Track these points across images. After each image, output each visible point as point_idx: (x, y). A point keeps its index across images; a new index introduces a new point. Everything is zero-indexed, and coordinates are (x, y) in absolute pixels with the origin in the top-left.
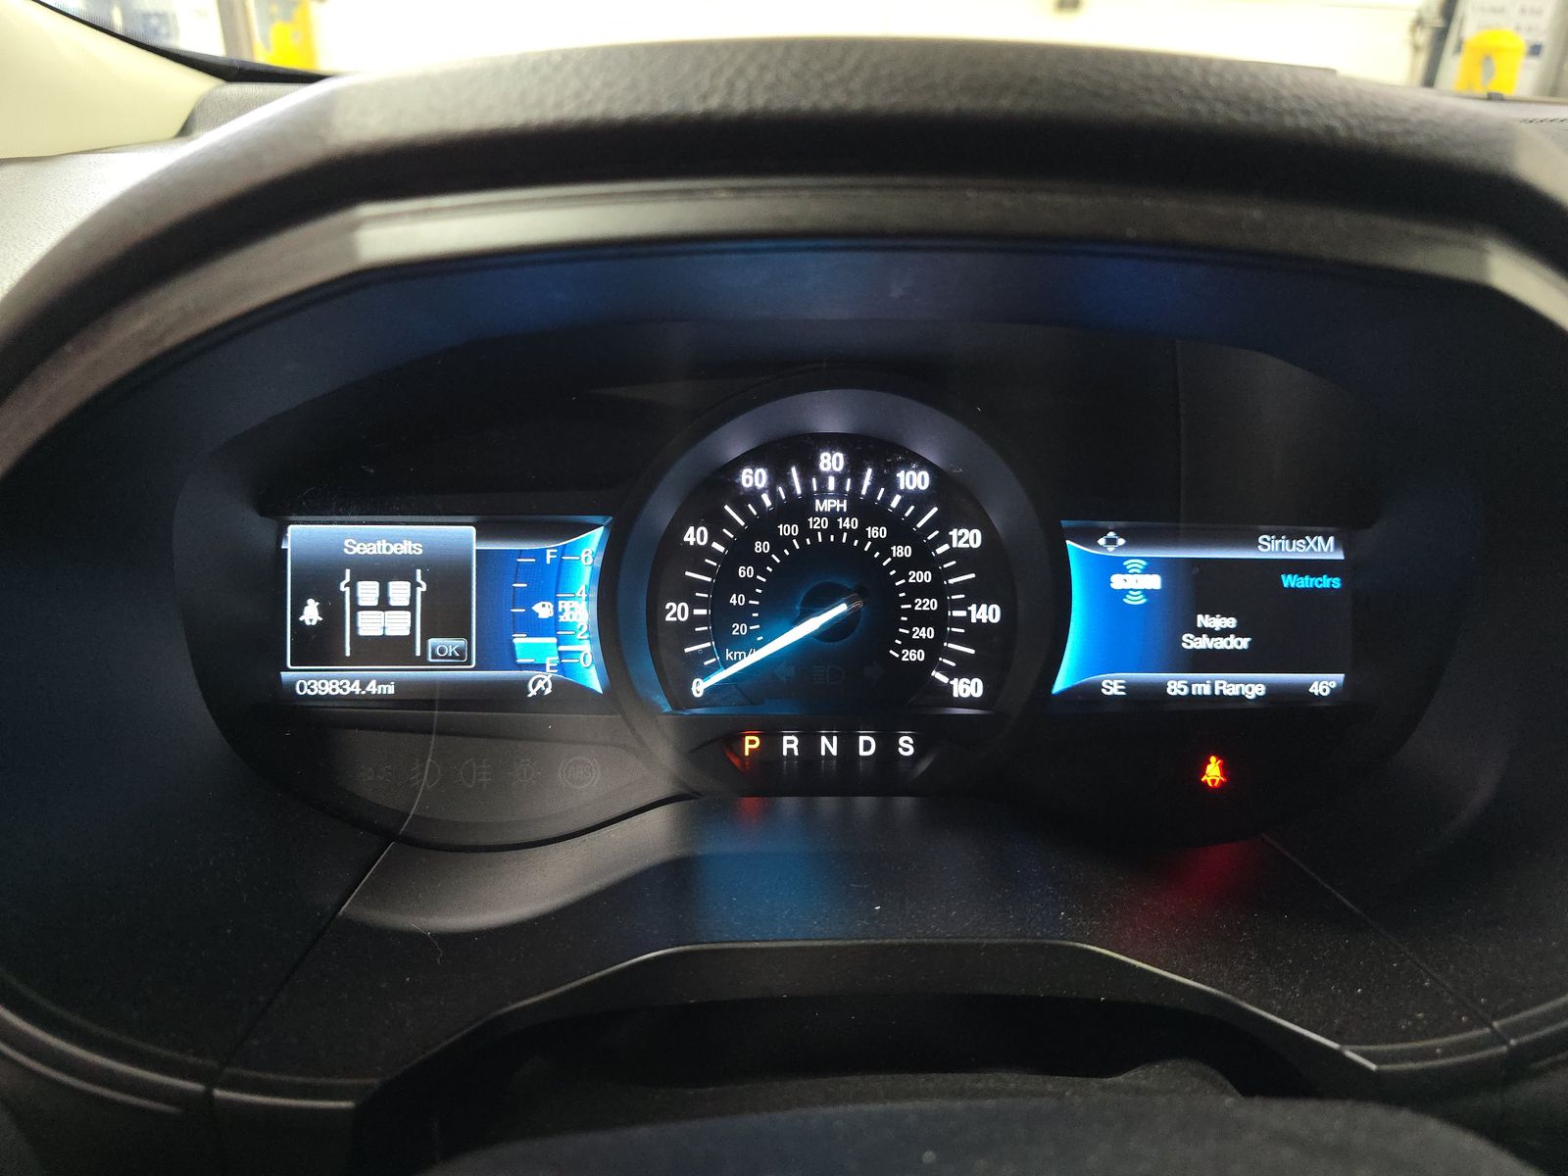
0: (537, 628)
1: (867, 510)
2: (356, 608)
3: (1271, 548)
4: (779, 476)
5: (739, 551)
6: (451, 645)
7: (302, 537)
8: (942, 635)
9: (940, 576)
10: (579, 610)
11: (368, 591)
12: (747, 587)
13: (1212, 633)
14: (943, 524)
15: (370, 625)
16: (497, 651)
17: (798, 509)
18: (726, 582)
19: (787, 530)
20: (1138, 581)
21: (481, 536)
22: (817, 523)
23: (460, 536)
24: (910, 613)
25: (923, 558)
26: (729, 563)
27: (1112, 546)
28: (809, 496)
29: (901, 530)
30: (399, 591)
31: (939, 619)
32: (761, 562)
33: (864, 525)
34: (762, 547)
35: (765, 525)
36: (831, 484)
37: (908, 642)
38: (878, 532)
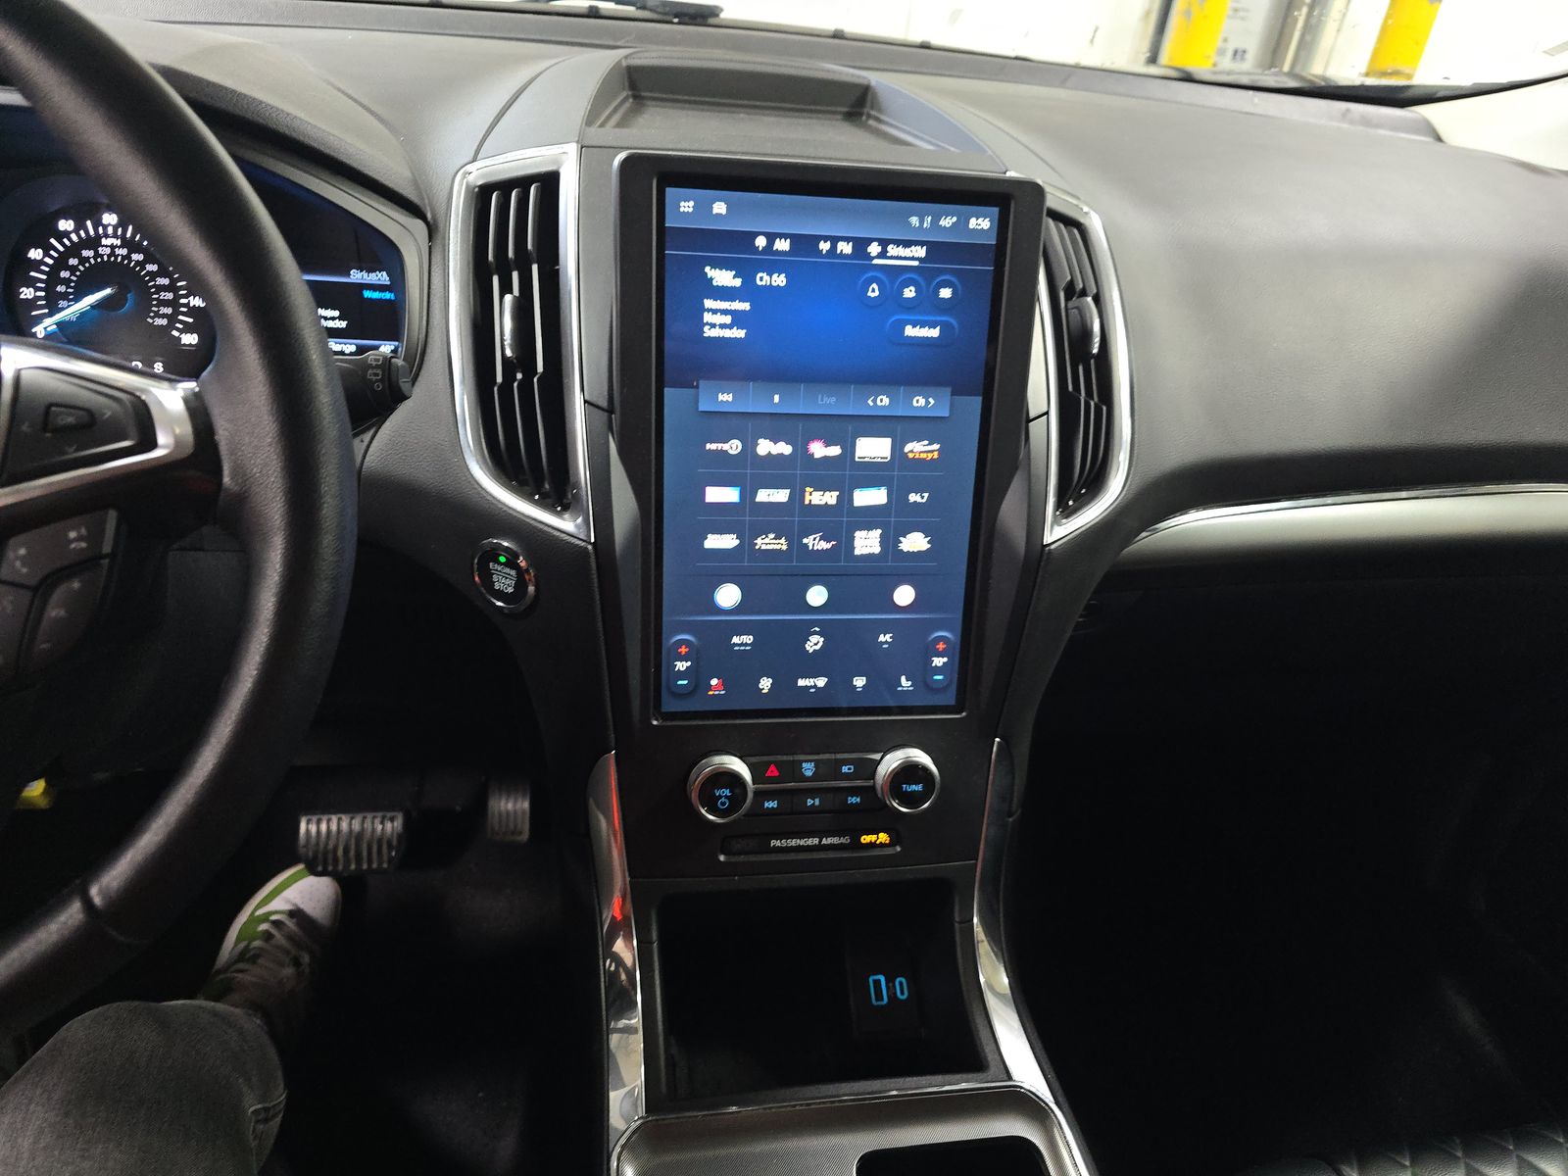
1: (131, 245)
3: (356, 276)
4: (80, 225)
5: (61, 263)
8: (176, 312)
9: (173, 281)
12: (66, 282)
13: (327, 319)
17: (94, 243)
18: (53, 278)
19: (87, 253)
22: (104, 251)
24: (157, 299)
25: (164, 272)
26: (55, 269)
28: (98, 236)
29: (151, 257)
31: (174, 303)
32: (73, 269)
33: (130, 253)
34: (73, 262)
35: (74, 250)
36: (110, 230)
37: (158, 315)
38: (137, 257)
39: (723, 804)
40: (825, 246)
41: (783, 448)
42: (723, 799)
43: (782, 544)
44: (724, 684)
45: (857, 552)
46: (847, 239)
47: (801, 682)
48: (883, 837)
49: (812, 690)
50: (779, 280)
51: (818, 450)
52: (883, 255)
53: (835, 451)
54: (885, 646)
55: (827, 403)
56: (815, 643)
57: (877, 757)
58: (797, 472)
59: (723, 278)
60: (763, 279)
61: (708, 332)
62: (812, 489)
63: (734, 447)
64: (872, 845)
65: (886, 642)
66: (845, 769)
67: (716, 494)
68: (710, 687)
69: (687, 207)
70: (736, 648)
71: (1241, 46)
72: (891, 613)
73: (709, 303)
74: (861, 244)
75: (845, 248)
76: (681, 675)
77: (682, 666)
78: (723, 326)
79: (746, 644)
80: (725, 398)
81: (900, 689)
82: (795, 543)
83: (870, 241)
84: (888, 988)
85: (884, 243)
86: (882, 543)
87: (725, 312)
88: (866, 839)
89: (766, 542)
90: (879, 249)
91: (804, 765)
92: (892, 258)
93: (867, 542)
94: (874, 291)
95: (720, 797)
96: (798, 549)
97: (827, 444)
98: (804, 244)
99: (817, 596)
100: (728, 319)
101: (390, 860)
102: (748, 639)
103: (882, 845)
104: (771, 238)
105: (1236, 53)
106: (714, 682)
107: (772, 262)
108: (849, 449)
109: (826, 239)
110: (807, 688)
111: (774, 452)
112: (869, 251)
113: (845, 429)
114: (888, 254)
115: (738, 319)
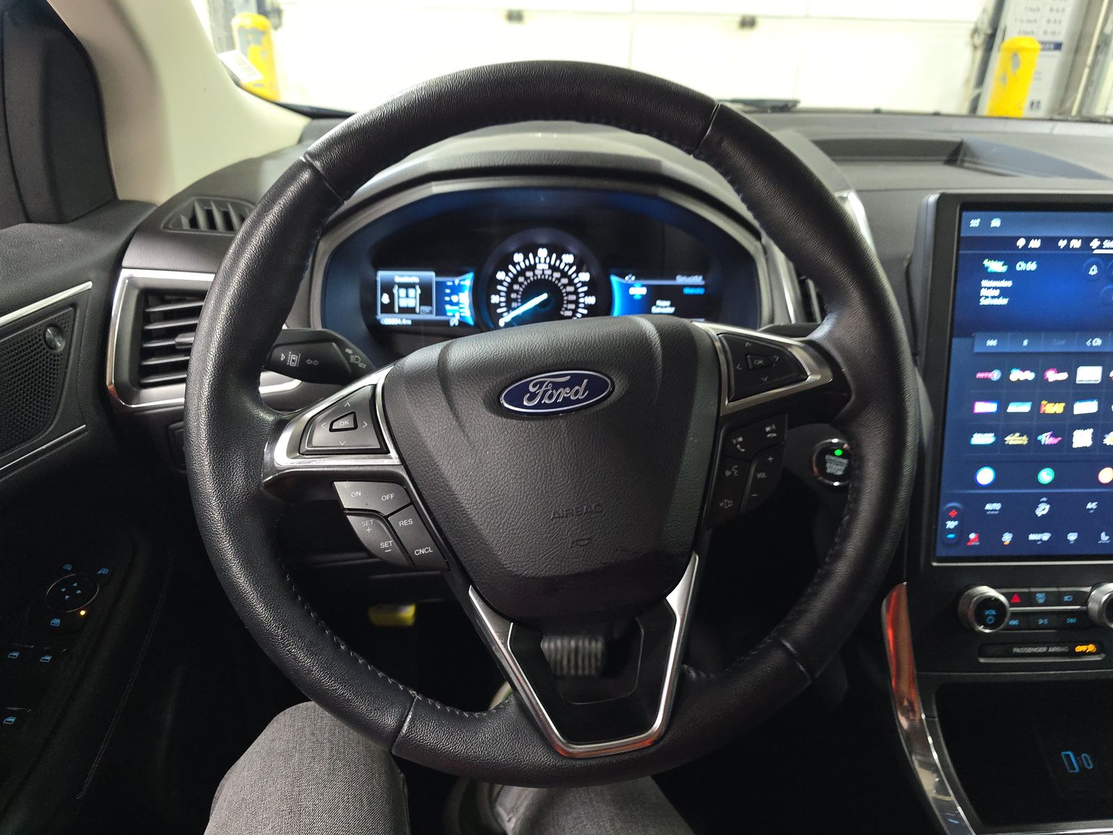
0: (451, 303)
1: (554, 268)
2: (399, 297)
3: (681, 280)
4: (526, 257)
5: (515, 280)
6: (427, 309)
7: (382, 275)
8: (577, 307)
9: (576, 289)
10: (465, 298)
11: (403, 292)
12: (517, 292)
13: (662, 307)
14: (577, 272)
15: (404, 303)
16: (442, 311)
17: (532, 268)
18: (510, 290)
19: (529, 274)
20: (638, 291)
21: (437, 275)
22: (538, 272)
23: (430, 275)
24: (567, 300)
25: (571, 283)
26: (511, 285)
27: (630, 279)
28: (535, 264)
29: (564, 274)
30: (411, 292)
31: (576, 302)
32: (521, 284)
33: (553, 272)
34: (521, 279)
35: (522, 273)
36: (542, 260)
37: (566, 309)
38: (557, 275)
39: (991, 620)
40: (1062, 244)
41: (1029, 375)
42: (990, 617)
43: (1024, 440)
44: (980, 538)
45: (1075, 446)
46: (1078, 238)
47: (1032, 537)
48: (1091, 648)
49: (1039, 543)
50: (1032, 266)
51: (1052, 376)
52: (1100, 247)
53: (1063, 376)
54: (1092, 511)
55: (1058, 345)
56: (1043, 509)
57: (1088, 589)
58: (1038, 391)
59: (996, 266)
60: (1021, 266)
61: (983, 302)
62: (1046, 402)
63: (995, 375)
64: (1083, 654)
65: (1092, 509)
66: (1066, 598)
67: (982, 407)
68: (969, 540)
69: (975, 223)
70: (988, 513)
71: (1036, 98)
72: (1098, 488)
73: (985, 283)
74: (1087, 241)
75: (1076, 244)
76: (951, 531)
77: (951, 524)
78: (993, 297)
79: (995, 510)
80: (992, 343)
81: (1100, 542)
82: (1034, 441)
83: (1092, 239)
84: (1077, 761)
85: (1102, 240)
86: (1093, 439)
87: (995, 288)
88: (1079, 649)
89: (1014, 439)
90: (1099, 243)
91: (1038, 595)
92: (1106, 249)
93: (1082, 439)
94: (1094, 271)
95: (988, 615)
96: (1034, 442)
97: (1059, 371)
98: (1049, 242)
99: (1046, 476)
100: (997, 292)
101: (597, 668)
102: (997, 506)
103: (1090, 654)
104: (1028, 240)
105: (1032, 104)
106: (972, 536)
107: (1027, 255)
108: (1073, 375)
109: (1064, 238)
110: (1035, 541)
111: (1022, 379)
112: (1091, 245)
113: (1070, 362)
114: (1104, 247)
115: (1004, 292)
